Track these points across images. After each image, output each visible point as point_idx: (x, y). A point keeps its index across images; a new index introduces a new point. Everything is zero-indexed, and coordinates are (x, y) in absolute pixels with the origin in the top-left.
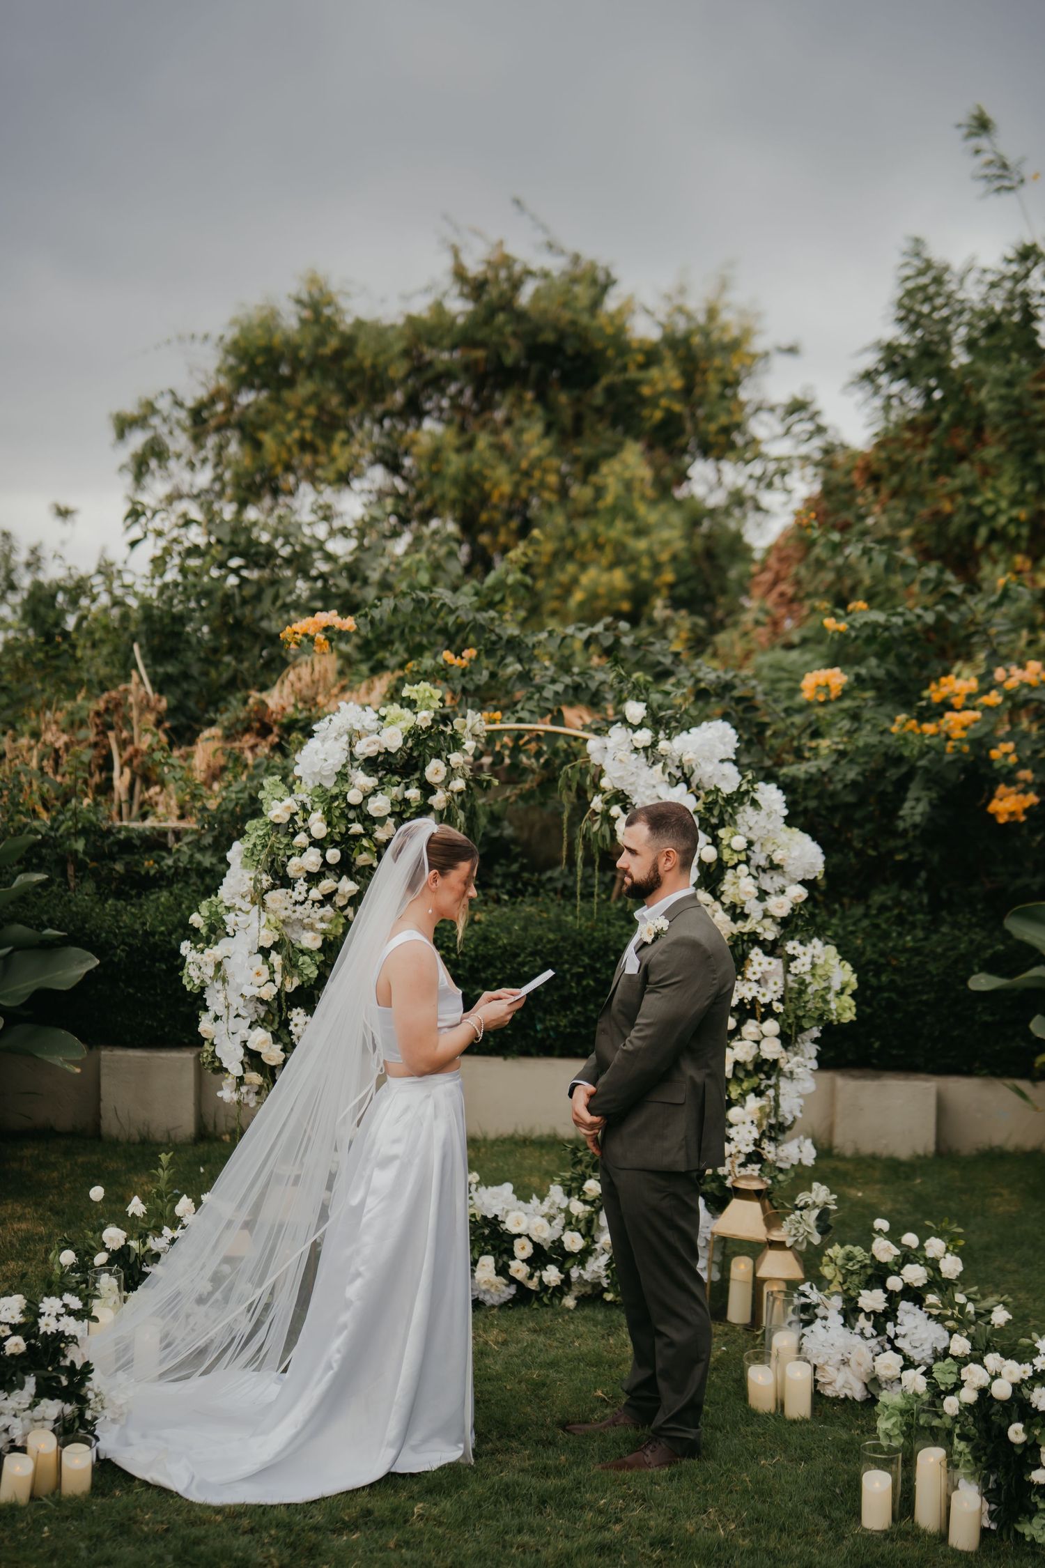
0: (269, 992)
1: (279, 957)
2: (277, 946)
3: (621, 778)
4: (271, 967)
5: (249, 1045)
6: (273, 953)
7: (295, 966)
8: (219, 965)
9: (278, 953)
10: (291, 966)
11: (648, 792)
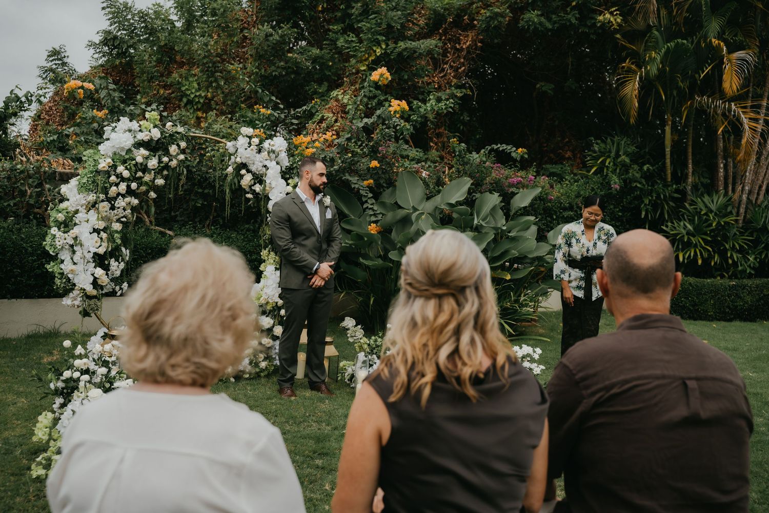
0: (101, 251)
1: (105, 234)
2: (105, 230)
3: (249, 158)
4: (101, 239)
5: (95, 275)
6: (102, 233)
7: (113, 238)
8: (76, 238)
9: (105, 232)
10: (111, 239)
11: (260, 164)
